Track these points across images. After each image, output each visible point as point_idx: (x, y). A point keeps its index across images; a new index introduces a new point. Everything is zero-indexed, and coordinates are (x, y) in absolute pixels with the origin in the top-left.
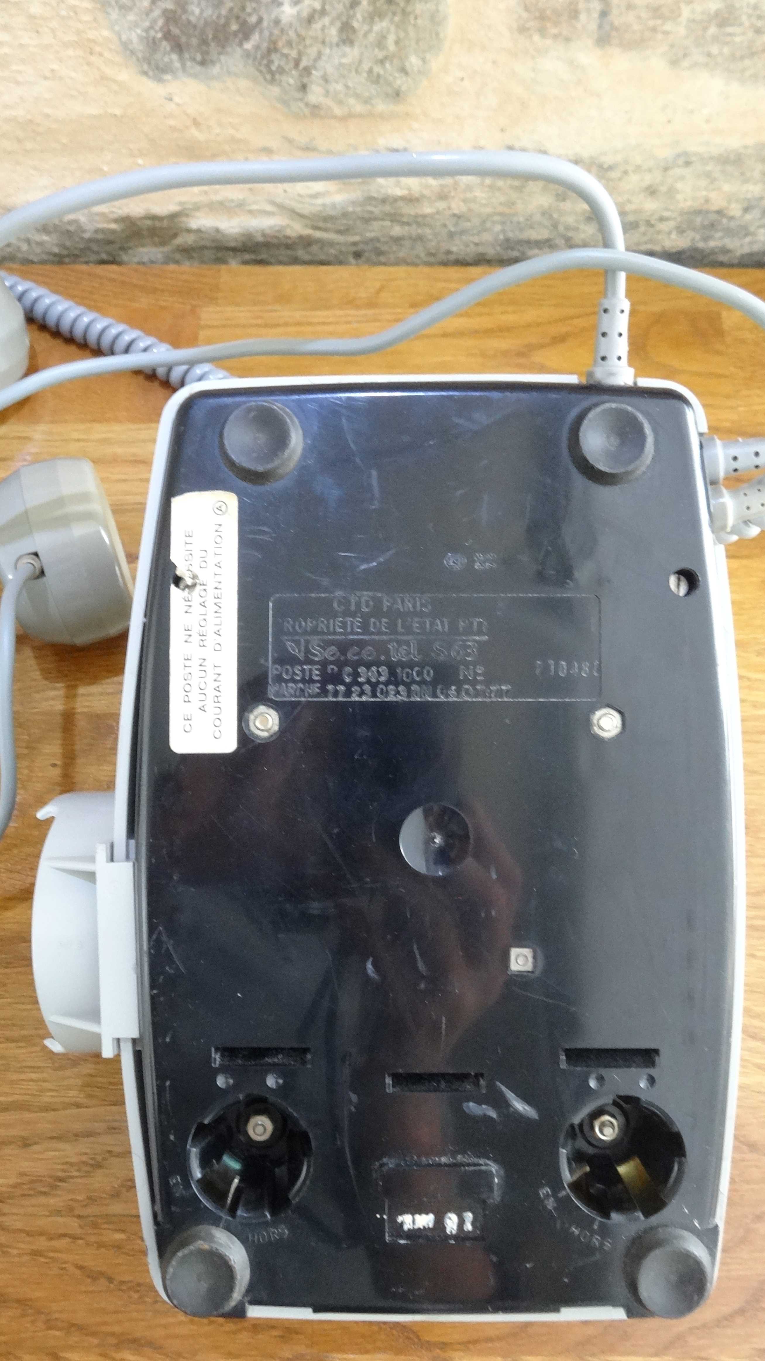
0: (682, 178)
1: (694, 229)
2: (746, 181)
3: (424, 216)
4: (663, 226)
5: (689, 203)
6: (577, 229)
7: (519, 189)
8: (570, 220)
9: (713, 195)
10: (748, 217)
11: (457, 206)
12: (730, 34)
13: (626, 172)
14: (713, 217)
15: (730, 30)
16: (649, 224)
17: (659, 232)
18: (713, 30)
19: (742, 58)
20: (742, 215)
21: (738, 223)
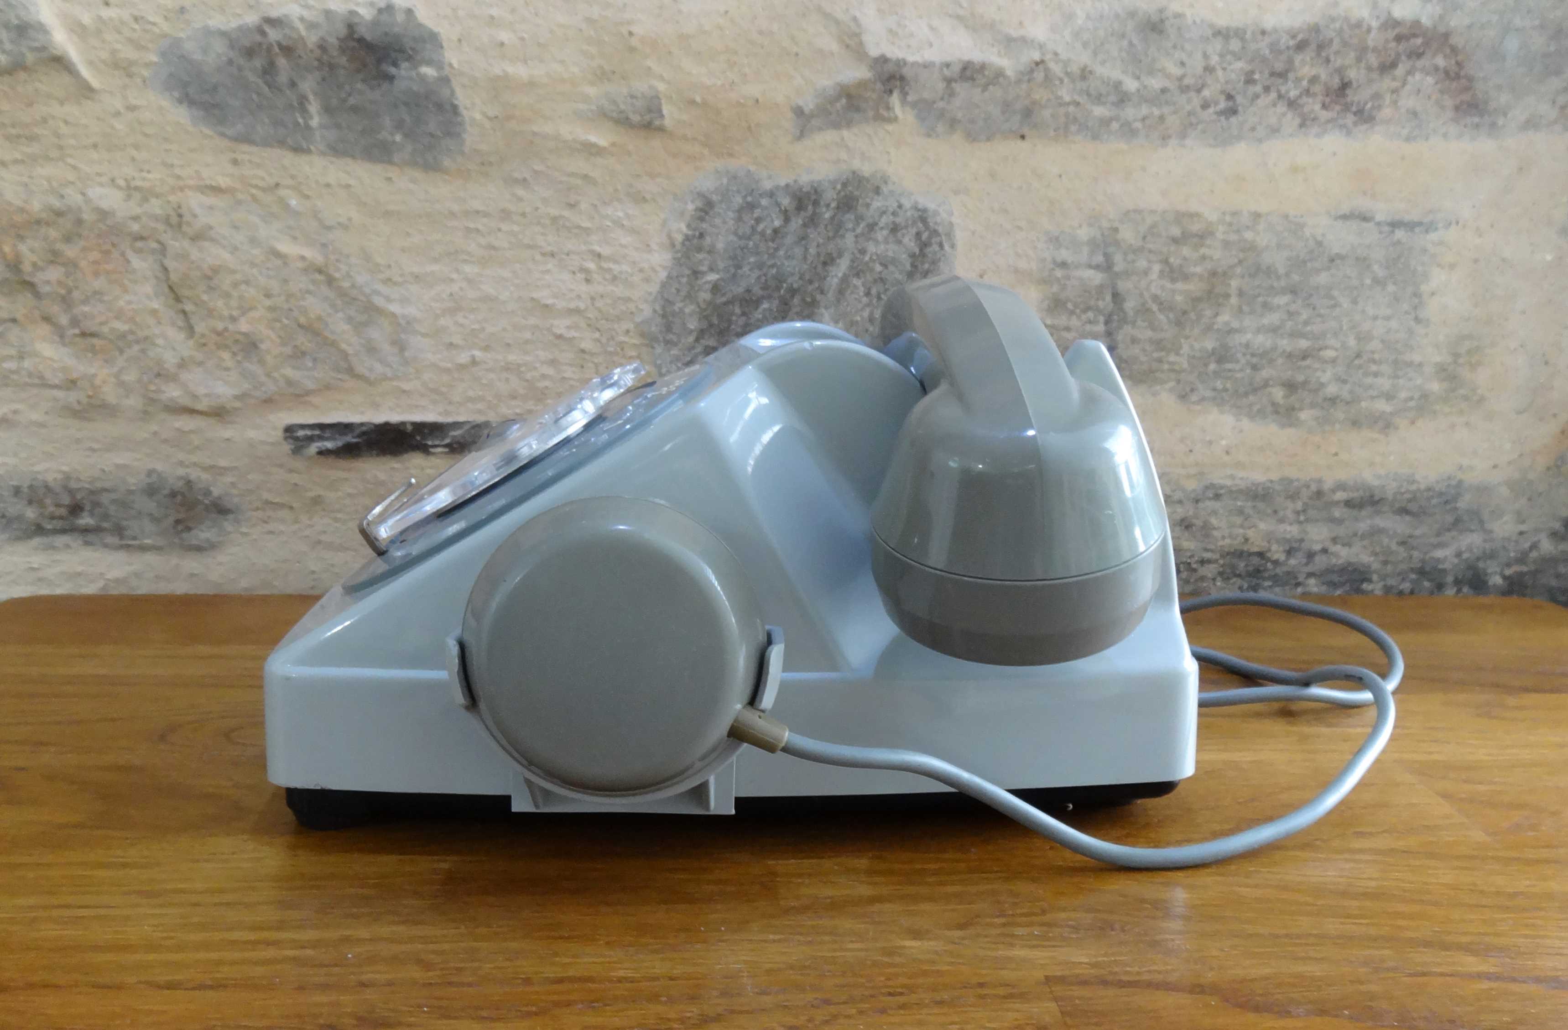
0: (1214, 513)
1: (1239, 576)
2: (1282, 521)
4: (1207, 571)
5: (1228, 541)
9: (1250, 533)
10: (1292, 562)
12: (1230, 370)
15: (1229, 366)
17: (1202, 578)
18: (1212, 366)
19: (1246, 394)
20: (1288, 558)
21: (1285, 569)
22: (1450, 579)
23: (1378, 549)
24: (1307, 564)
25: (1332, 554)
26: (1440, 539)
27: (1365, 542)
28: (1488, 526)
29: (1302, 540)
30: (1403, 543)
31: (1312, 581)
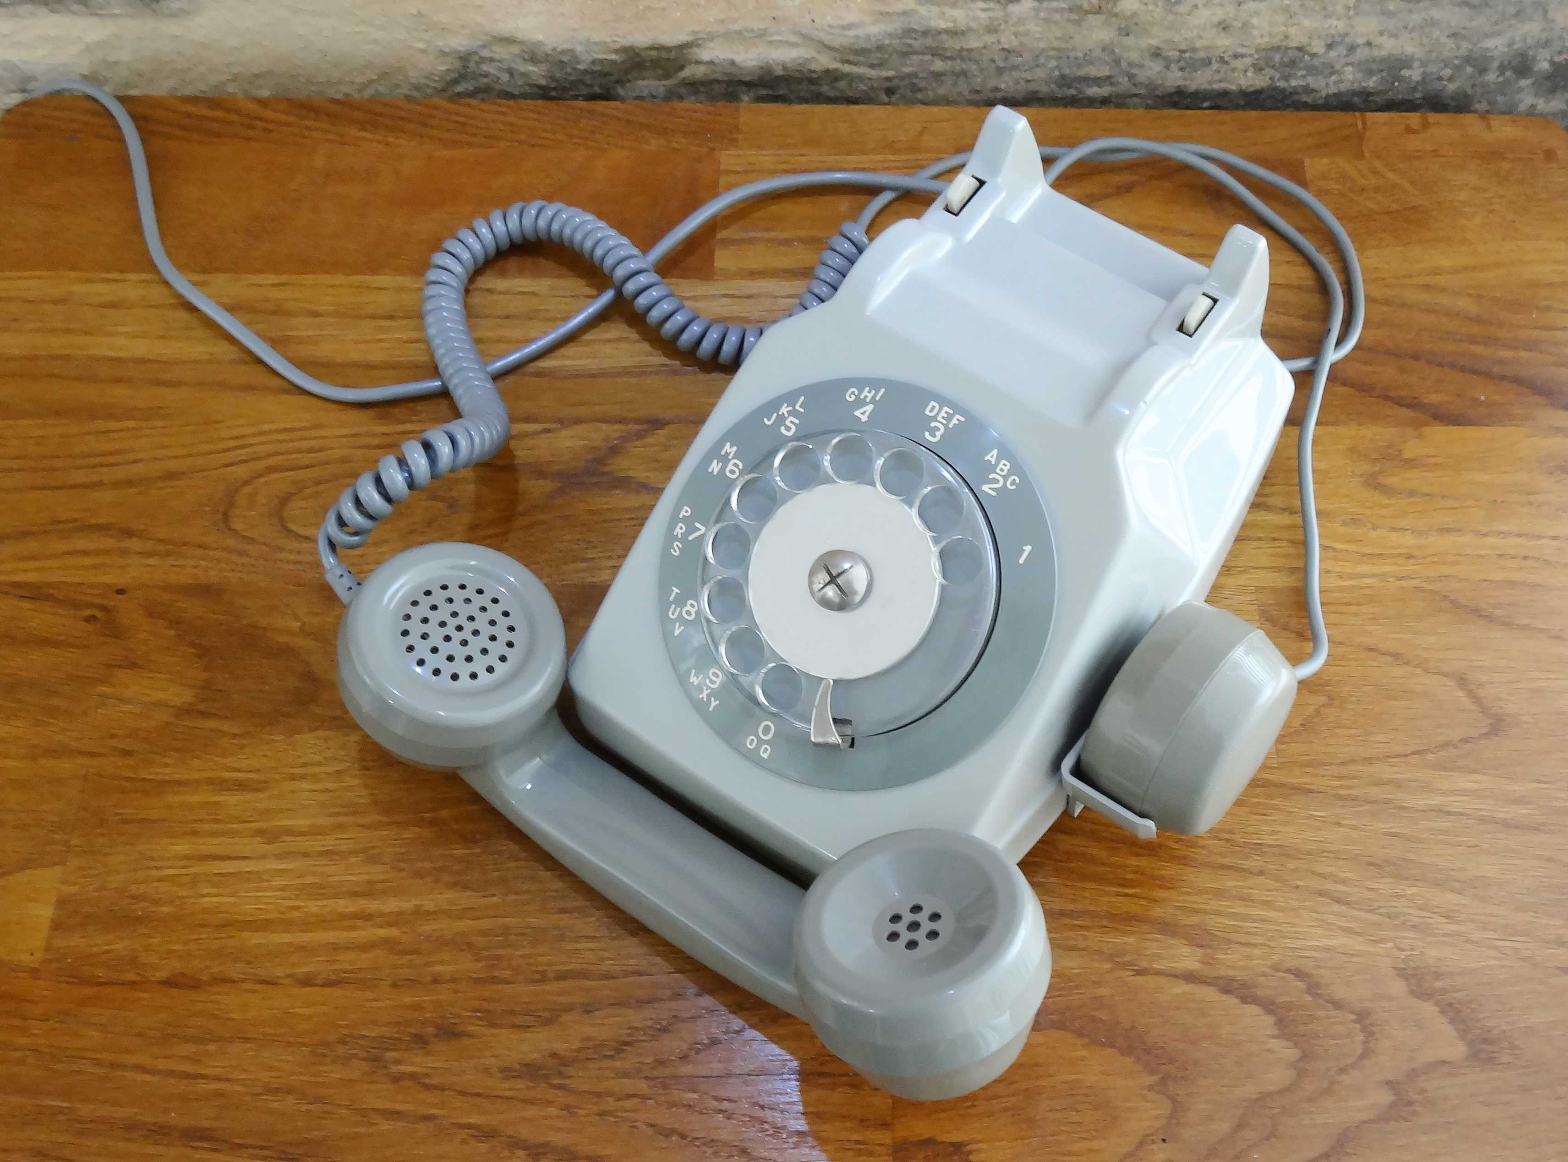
0: (1257, 13)
1: (1273, 67)
2: (1328, 16)
3: (970, 50)
4: (1239, 64)
5: (1267, 39)
6: (1141, 66)
7: (1078, 23)
8: (1134, 56)
9: (1292, 31)
10: (1333, 54)
11: (1008, 40)
13: (1195, 6)
14: (1292, 54)
16: (1222, 60)
17: (1234, 70)
20: (1326, 52)
21: (1322, 60)
22: (1495, 64)
23: (1425, 41)
24: (1347, 56)
25: (1375, 46)
26: (1497, 28)
27: (1415, 35)
28: (1551, 15)
29: (1347, 34)
30: (1454, 35)
31: (1349, 69)
